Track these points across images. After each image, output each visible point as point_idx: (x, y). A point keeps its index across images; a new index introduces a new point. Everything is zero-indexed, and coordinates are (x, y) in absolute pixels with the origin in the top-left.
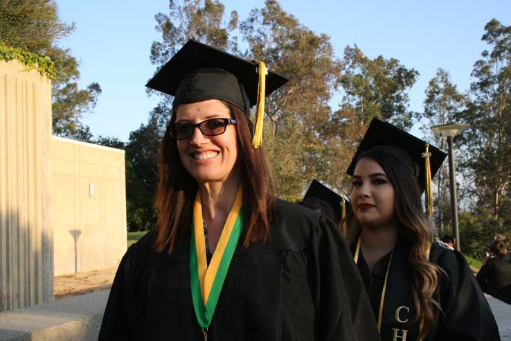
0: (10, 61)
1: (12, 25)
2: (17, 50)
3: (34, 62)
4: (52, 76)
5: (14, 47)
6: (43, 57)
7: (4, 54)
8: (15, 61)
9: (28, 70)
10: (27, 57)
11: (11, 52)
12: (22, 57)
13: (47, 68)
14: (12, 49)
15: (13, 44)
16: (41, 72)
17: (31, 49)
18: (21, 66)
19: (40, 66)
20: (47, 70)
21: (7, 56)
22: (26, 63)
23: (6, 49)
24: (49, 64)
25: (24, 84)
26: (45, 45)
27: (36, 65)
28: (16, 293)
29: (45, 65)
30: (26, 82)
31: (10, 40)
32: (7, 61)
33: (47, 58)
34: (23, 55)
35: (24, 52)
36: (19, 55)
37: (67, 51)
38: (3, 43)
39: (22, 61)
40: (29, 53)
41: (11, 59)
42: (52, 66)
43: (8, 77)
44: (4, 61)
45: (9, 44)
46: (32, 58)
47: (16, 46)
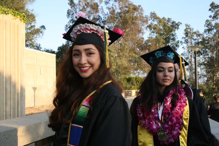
0: (7, 15)
2: (11, 10)
3: (18, 15)
4: (25, 22)
5: (9, 9)
6: (22, 13)
7: (5, 12)
8: (10, 15)
9: (15, 19)
10: (15, 13)
11: (8, 11)
12: (13, 13)
13: (23, 18)
14: (8, 9)
15: (9, 7)
16: (21, 20)
17: (17, 10)
18: (13, 17)
19: (20, 17)
20: (23, 19)
21: (7, 13)
22: (15, 16)
23: (6, 10)
24: (24, 16)
25: (14, 24)
26: (23, 8)
27: (19, 17)
28: (9, 114)
29: (23, 16)
30: (15, 24)
31: (8, 6)
32: (6, 15)
35: (14, 11)
36: (11, 12)
37: (32, 10)
38: (5, 7)
39: (13, 15)
41: (8, 14)
42: (25, 17)
43: (7, 22)
44: (5, 15)
46: (17, 14)
47: (10, 8)
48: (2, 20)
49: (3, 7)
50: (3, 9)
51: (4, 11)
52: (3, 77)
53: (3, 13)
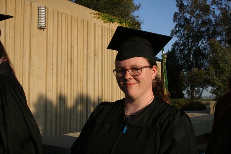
0: (114, 23)
1: (115, 7)
2: (117, 18)
6: (127, 20)
7: (112, 20)
8: (116, 23)
10: (121, 21)
11: (114, 19)
12: (118, 21)
14: (115, 17)
17: (122, 17)
19: (126, 24)
23: (112, 18)
24: (130, 23)
26: (128, 15)
27: (125, 24)
29: (128, 24)
31: (114, 14)
32: (112, 23)
33: (129, 21)
35: (119, 18)
36: (117, 20)
37: (137, 17)
38: (111, 15)
39: (119, 22)
40: (122, 19)
41: (114, 22)
43: (113, 29)
44: (111, 23)
45: (113, 16)
46: (123, 21)
47: (116, 16)
48: (108, 28)
50: (109, 17)
51: (110, 19)
52: (109, 85)
53: (109, 22)
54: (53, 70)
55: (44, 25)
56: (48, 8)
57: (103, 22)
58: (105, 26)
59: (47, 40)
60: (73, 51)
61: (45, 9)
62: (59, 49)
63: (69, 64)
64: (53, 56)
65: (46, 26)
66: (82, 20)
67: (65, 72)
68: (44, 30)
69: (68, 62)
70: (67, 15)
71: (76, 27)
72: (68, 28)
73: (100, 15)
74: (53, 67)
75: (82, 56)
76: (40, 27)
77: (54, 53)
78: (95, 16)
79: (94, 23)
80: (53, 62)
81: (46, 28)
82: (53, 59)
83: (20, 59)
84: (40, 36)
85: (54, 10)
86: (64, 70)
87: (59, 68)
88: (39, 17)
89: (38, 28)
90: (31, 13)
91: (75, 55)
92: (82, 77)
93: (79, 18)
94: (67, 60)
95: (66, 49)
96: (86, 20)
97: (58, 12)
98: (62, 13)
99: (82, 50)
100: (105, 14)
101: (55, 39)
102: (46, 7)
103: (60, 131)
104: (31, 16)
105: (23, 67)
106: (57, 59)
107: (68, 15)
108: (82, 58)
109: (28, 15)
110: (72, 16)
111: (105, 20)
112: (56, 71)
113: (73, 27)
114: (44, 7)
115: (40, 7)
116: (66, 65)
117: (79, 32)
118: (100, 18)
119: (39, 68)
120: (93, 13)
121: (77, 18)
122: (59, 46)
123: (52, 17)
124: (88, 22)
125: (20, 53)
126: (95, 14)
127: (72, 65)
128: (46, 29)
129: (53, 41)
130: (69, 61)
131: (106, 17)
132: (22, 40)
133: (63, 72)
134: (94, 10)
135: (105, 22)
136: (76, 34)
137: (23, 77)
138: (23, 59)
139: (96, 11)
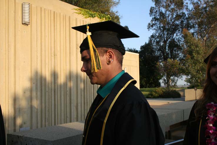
0: (94, 18)
1: (95, 3)
2: (97, 13)
3: (104, 18)
6: (107, 15)
7: (92, 15)
10: (101, 16)
11: (95, 14)
12: (99, 16)
15: (95, 11)
17: (102, 12)
18: (99, 20)
19: (106, 19)
22: (100, 18)
23: (93, 13)
26: (108, 10)
27: (104, 19)
29: (108, 19)
31: (94, 9)
32: (93, 18)
33: (109, 16)
34: (99, 15)
35: (100, 14)
36: (98, 15)
37: (116, 12)
38: (92, 11)
40: (102, 14)
41: (95, 17)
42: (110, 19)
46: (103, 16)
49: (90, 10)
50: (90, 12)
53: (90, 17)
54: (37, 64)
55: (28, 21)
56: (31, 5)
57: (84, 17)
58: (86, 21)
59: (31, 35)
60: (56, 45)
61: (29, 6)
62: (43, 44)
63: (53, 58)
64: (37, 50)
65: (30, 22)
66: (64, 15)
67: (49, 65)
68: (28, 26)
69: (51, 56)
70: (49, 11)
71: (58, 22)
72: (51, 23)
73: (81, 11)
74: (37, 61)
75: (65, 50)
76: (24, 23)
77: (38, 47)
78: (77, 11)
79: (75, 19)
80: (37, 55)
81: (30, 23)
82: (37, 53)
83: (5, 54)
84: (24, 32)
85: (37, 7)
86: (48, 64)
87: (43, 62)
88: (23, 13)
89: (22, 24)
90: (15, 10)
91: (59, 49)
92: (65, 69)
93: (61, 14)
94: (51, 53)
95: (50, 44)
96: (68, 16)
97: (41, 8)
98: (45, 9)
99: (65, 44)
100: (86, 10)
101: (39, 34)
102: (29, 4)
103: (45, 120)
104: (15, 12)
105: (8, 62)
106: (41, 53)
107: (51, 11)
108: (65, 52)
109: (12, 12)
110: (54, 12)
111: (86, 15)
112: (40, 64)
113: (56, 22)
114: (28, 4)
115: (24, 4)
116: (50, 58)
117: (62, 27)
118: (81, 14)
119: (24, 62)
120: (74, 9)
121: (59, 13)
122: (42, 41)
123: (36, 13)
124: (70, 17)
125: (6, 48)
126: (76, 10)
127: (56, 59)
128: (30, 25)
129: (37, 36)
130: (53, 55)
131: (87, 12)
132: (7, 36)
133: (47, 66)
134: (75, 5)
135: (86, 18)
136: (58, 30)
137: (9, 71)
138: (8, 53)
139: (78, 6)
